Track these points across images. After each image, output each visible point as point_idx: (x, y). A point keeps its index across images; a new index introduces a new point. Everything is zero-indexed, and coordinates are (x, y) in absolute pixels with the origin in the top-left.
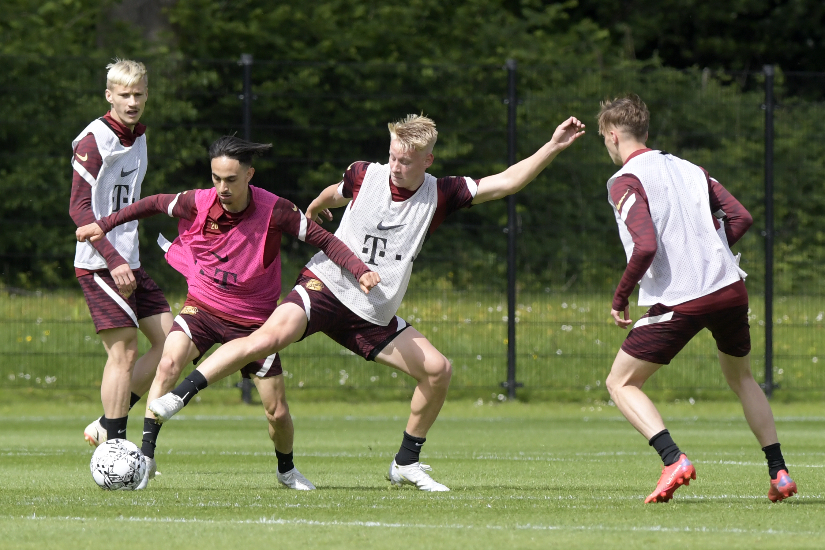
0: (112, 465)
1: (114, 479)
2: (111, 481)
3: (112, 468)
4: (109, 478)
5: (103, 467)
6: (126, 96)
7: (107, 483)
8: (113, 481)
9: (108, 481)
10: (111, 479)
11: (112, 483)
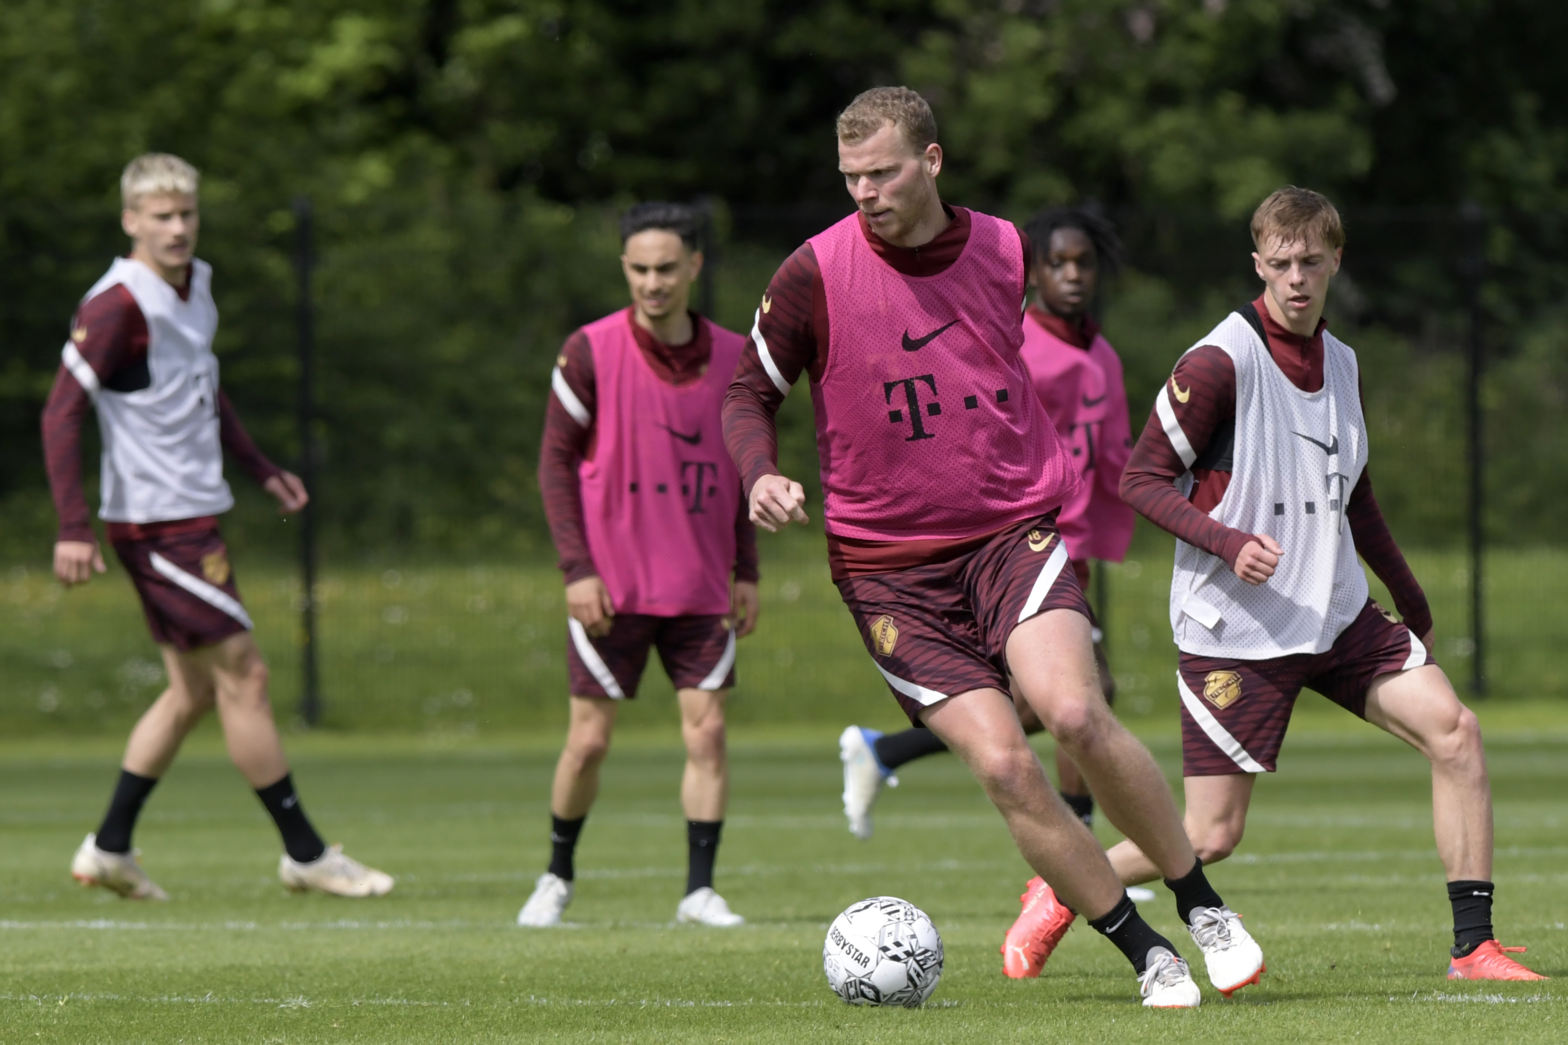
0: (912, 933)
1: (926, 960)
2: (921, 966)
3: (915, 940)
4: (918, 962)
5: (898, 944)
6: (165, 217)
7: (914, 975)
8: (925, 967)
9: (915, 971)
10: (921, 963)
11: (924, 970)
